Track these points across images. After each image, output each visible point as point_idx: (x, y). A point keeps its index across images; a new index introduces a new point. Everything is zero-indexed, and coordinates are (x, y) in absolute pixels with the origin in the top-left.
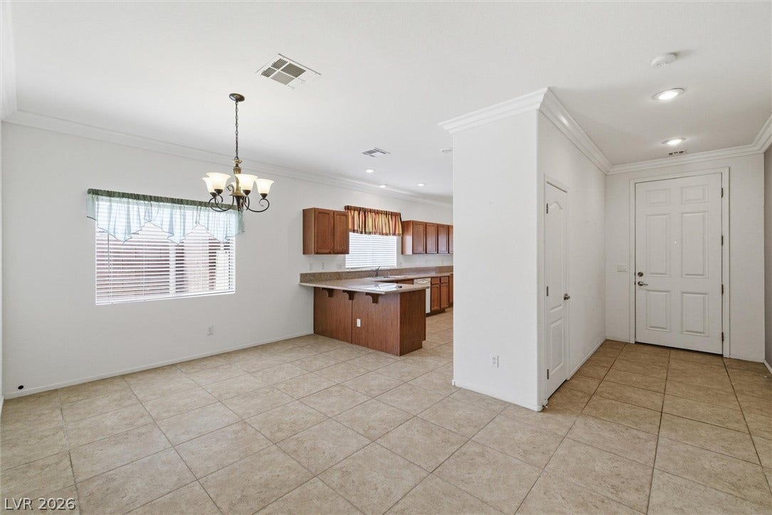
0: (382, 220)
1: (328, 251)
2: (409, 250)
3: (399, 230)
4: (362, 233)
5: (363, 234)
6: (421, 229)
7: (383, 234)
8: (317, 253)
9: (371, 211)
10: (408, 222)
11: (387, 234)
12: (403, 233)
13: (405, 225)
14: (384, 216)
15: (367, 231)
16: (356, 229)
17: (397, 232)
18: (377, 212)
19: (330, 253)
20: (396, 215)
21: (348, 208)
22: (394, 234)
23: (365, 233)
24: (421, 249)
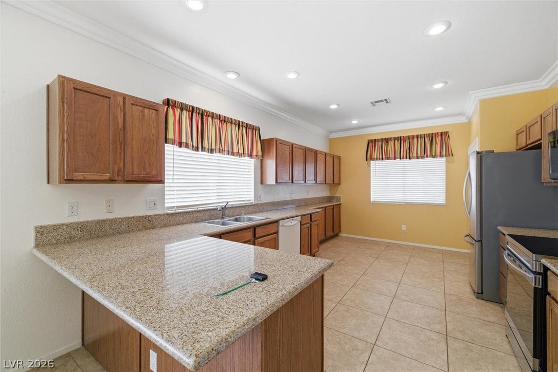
0: (231, 132)
1: (107, 176)
2: (271, 179)
3: (258, 150)
4: (197, 149)
5: (200, 152)
6: (287, 150)
7: (233, 154)
8: (69, 181)
9: (213, 116)
10: (270, 141)
11: (239, 154)
12: (262, 156)
13: (266, 145)
14: (235, 128)
15: (206, 145)
16: (184, 140)
17: (255, 153)
18: (224, 120)
19: (112, 181)
20: (253, 129)
21: (168, 102)
22: (251, 156)
23: (203, 149)
24: (286, 178)
